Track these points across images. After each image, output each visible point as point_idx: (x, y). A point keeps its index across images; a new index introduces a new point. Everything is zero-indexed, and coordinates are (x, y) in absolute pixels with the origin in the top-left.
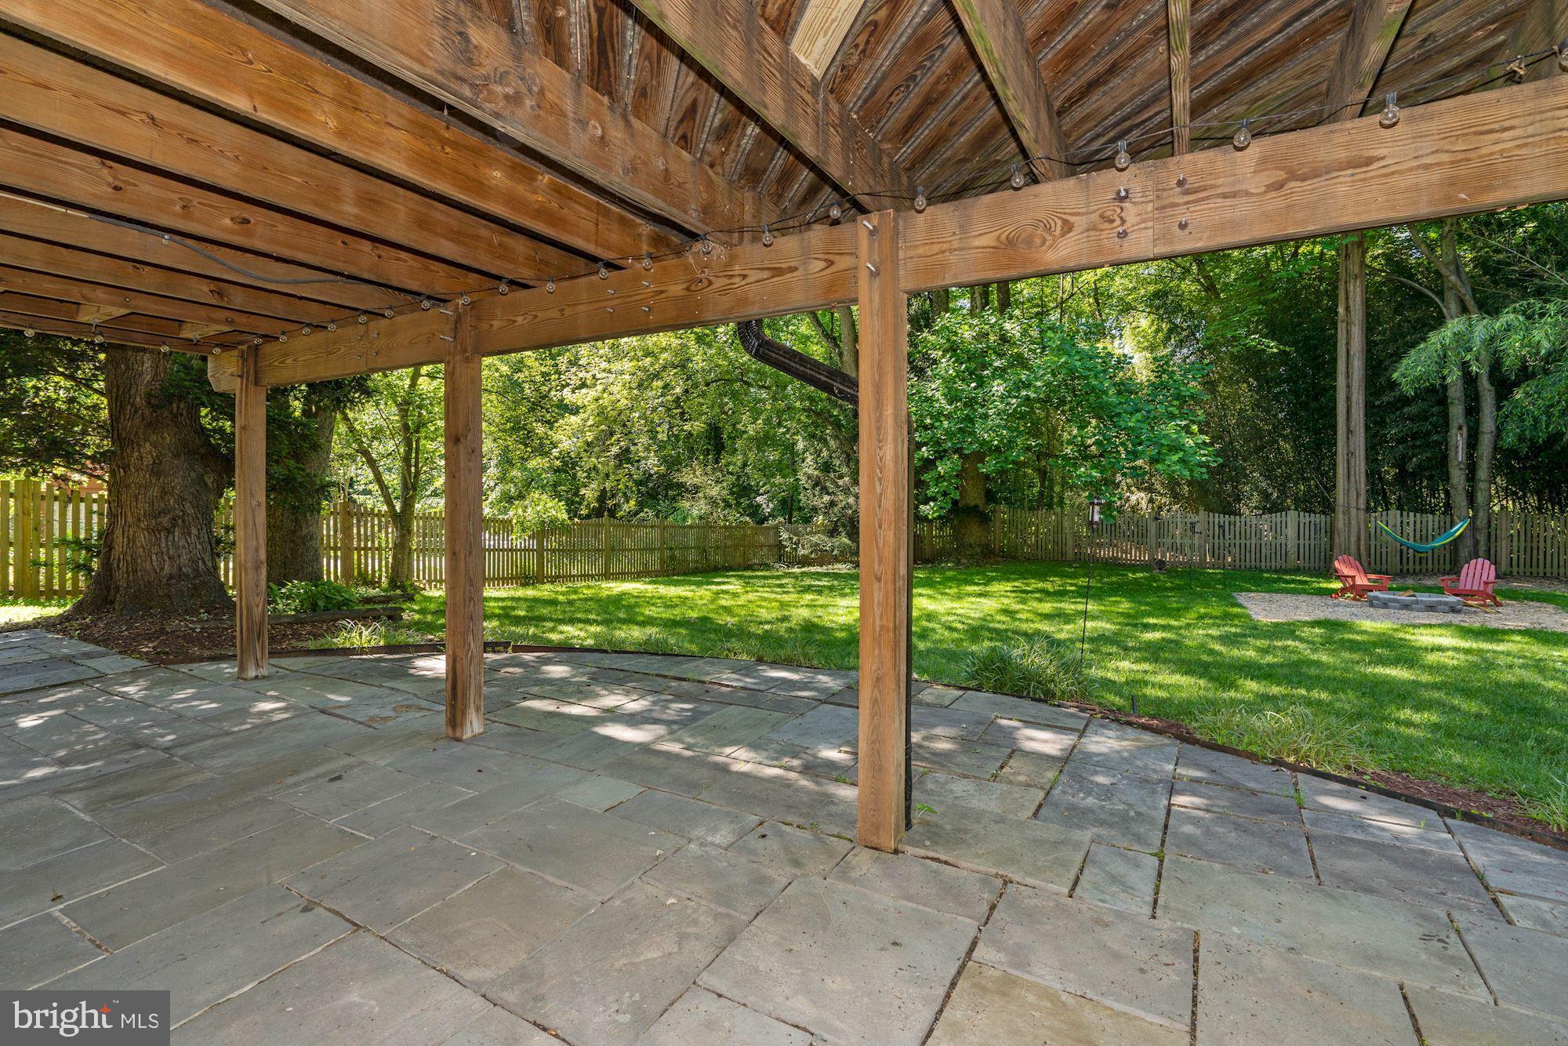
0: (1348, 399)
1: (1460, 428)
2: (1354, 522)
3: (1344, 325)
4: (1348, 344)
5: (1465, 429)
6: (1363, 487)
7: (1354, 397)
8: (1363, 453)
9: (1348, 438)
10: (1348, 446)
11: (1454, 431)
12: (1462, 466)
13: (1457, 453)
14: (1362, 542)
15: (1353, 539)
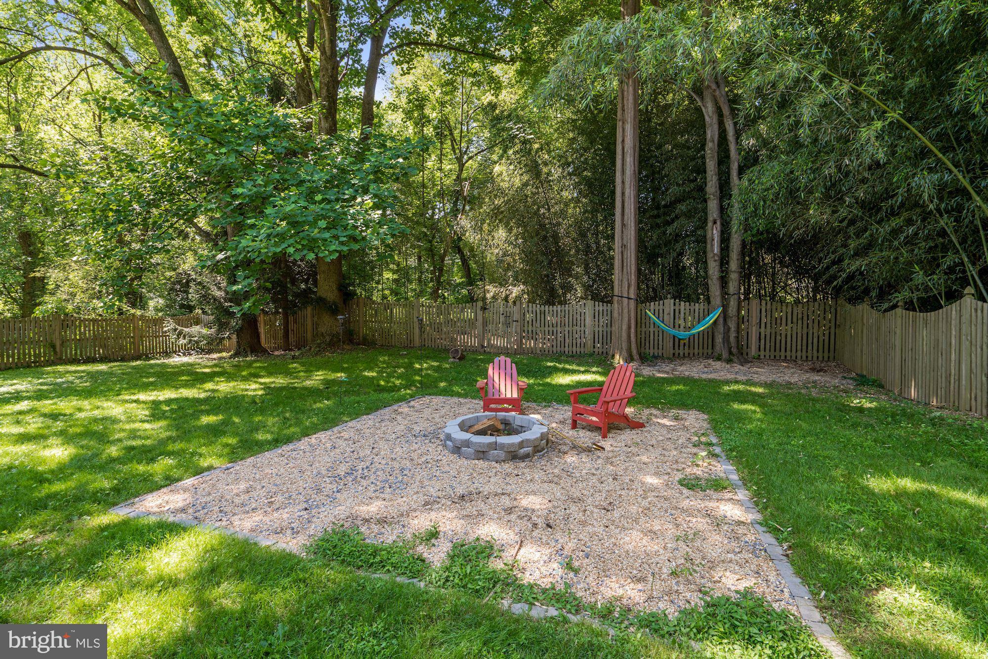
0: (623, 194)
1: (715, 223)
2: (626, 311)
3: (621, 123)
4: (623, 141)
5: (718, 223)
6: (633, 277)
7: (627, 192)
8: (633, 247)
9: (622, 232)
10: (622, 239)
11: (710, 224)
12: (716, 258)
13: (712, 245)
14: (633, 330)
15: (625, 327)
